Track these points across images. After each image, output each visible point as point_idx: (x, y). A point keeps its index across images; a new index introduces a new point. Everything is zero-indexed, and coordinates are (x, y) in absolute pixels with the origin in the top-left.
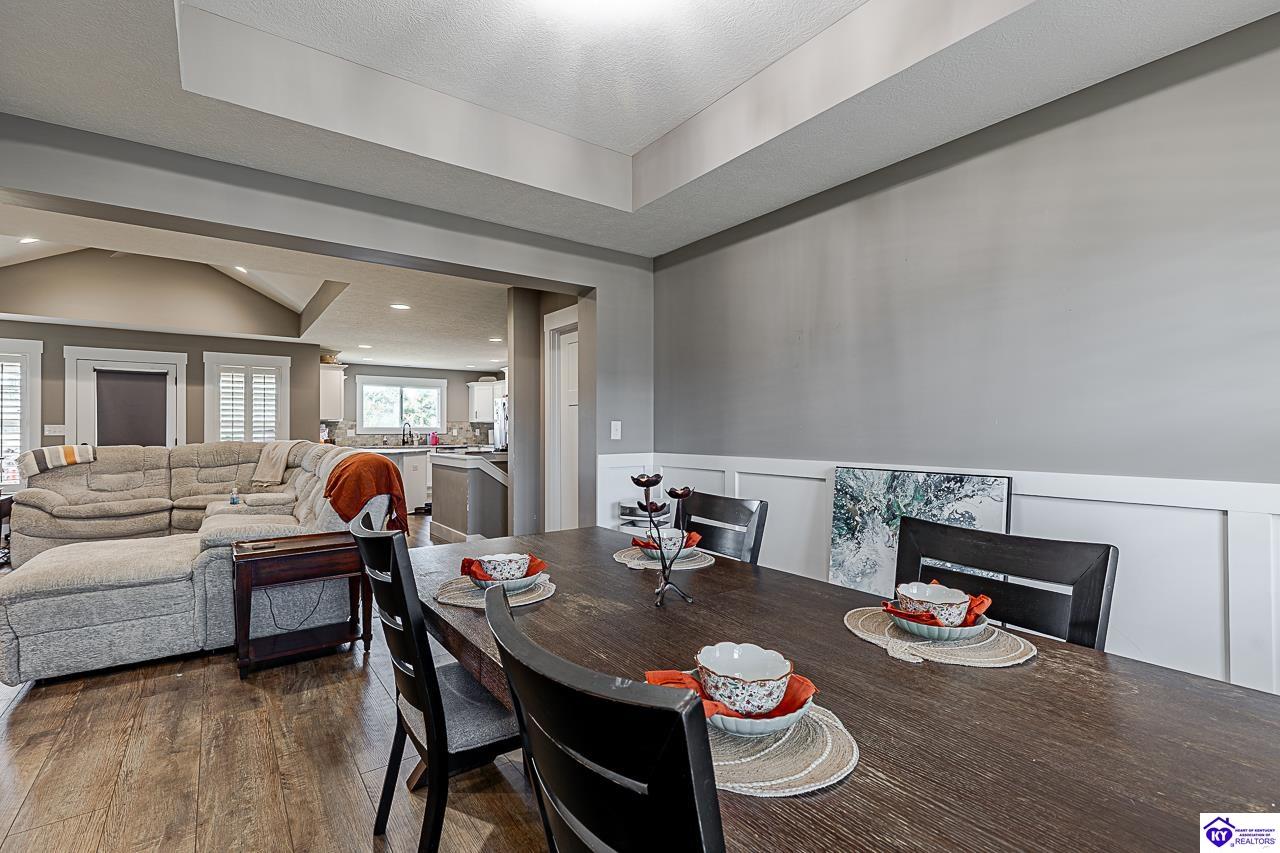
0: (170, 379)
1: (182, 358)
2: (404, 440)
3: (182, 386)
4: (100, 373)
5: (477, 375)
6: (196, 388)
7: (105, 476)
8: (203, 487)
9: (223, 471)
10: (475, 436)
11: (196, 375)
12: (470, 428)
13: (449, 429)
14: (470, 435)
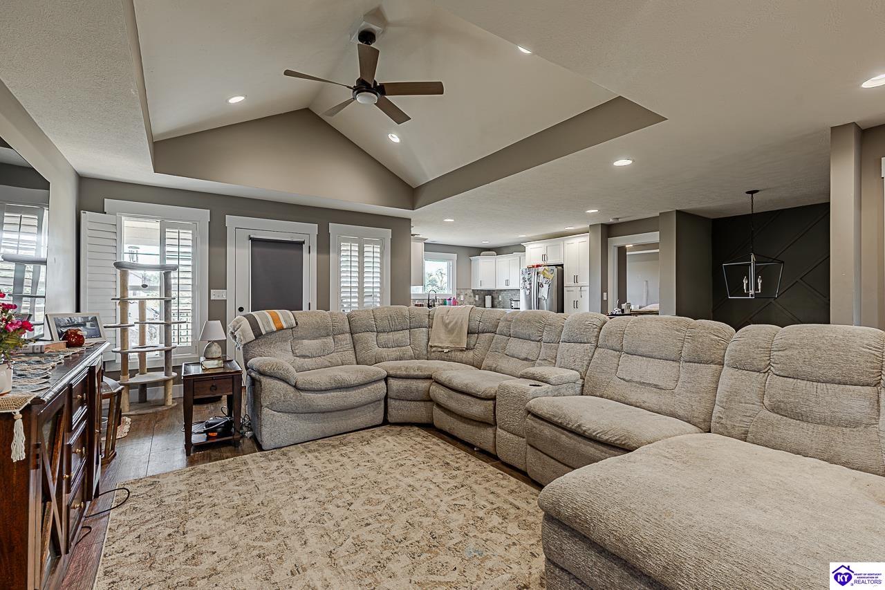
0: (305, 247)
1: (314, 228)
2: (429, 304)
3: (314, 254)
4: (255, 241)
5: (479, 251)
6: (323, 257)
7: (306, 342)
8: (384, 352)
9: (398, 335)
10: (476, 301)
11: (324, 246)
12: (472, 295)
13: (458, 295)
14: (472, 300)
